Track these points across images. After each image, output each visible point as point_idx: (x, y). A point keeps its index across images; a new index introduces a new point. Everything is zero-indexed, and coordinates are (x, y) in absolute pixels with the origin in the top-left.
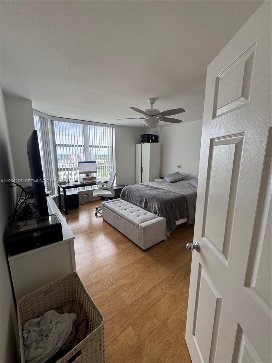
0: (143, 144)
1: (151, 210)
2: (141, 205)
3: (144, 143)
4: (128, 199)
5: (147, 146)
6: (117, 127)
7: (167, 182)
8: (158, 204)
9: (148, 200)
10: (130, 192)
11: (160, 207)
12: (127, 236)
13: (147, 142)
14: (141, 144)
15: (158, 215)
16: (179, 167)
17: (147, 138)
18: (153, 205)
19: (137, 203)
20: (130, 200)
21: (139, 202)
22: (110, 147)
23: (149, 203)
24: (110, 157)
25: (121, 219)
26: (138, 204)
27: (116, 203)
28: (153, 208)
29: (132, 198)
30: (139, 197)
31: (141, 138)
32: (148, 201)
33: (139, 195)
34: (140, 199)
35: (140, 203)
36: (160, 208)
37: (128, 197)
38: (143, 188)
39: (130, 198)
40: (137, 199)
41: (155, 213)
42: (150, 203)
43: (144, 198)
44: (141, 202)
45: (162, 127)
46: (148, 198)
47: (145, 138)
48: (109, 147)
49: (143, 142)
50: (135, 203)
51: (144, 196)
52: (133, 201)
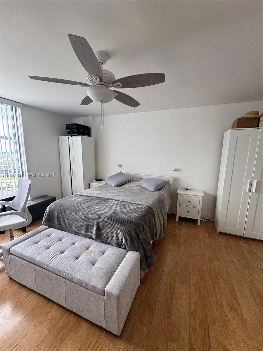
0: (70, 137)
1: (109, 241)
2: (89, 234)
3: (72, 135)
4: (60, 224)
5: (77, 140)
6: (24, 106)
7: (111, 186)
8: (123, 230)
9: (101, 225)
10: (64, 213)
11: (126, 235)
12: (75, 311)
13: (77, 134)
14: (67, 137)
15: (125, 248)
16: (120, 166)
17: (75, 129)
18: (112, 233)
19: (79, 230)
20: (64, 225)
21: (84, 229)
22: (13, 138)
23: (105, 229)
24: (14, 154)
25: (57, 279)
26: (83, 232)
27: (37, 240)
28: (112, 237)
29: (69, 222)
30: (84, 220)
31: (67, 129)
32: (103, 227)
33: (82, 216)
34: (85, 224)
35: (87, 231)
36: (128, 238)
37: (59, 221)
38: (84, 202)
39: (65, 223)
40: (80, 224)
41: (119, 245)
42: (107, 229)
43: (94, 221)
44: (88, 228)
45: (94, 117)
46: (101, 221)
47: (74, 128)
48: (11, 138)
49: (70, 135)
50: (76, 230)
51: (93, 219)
52: (71, 227)
